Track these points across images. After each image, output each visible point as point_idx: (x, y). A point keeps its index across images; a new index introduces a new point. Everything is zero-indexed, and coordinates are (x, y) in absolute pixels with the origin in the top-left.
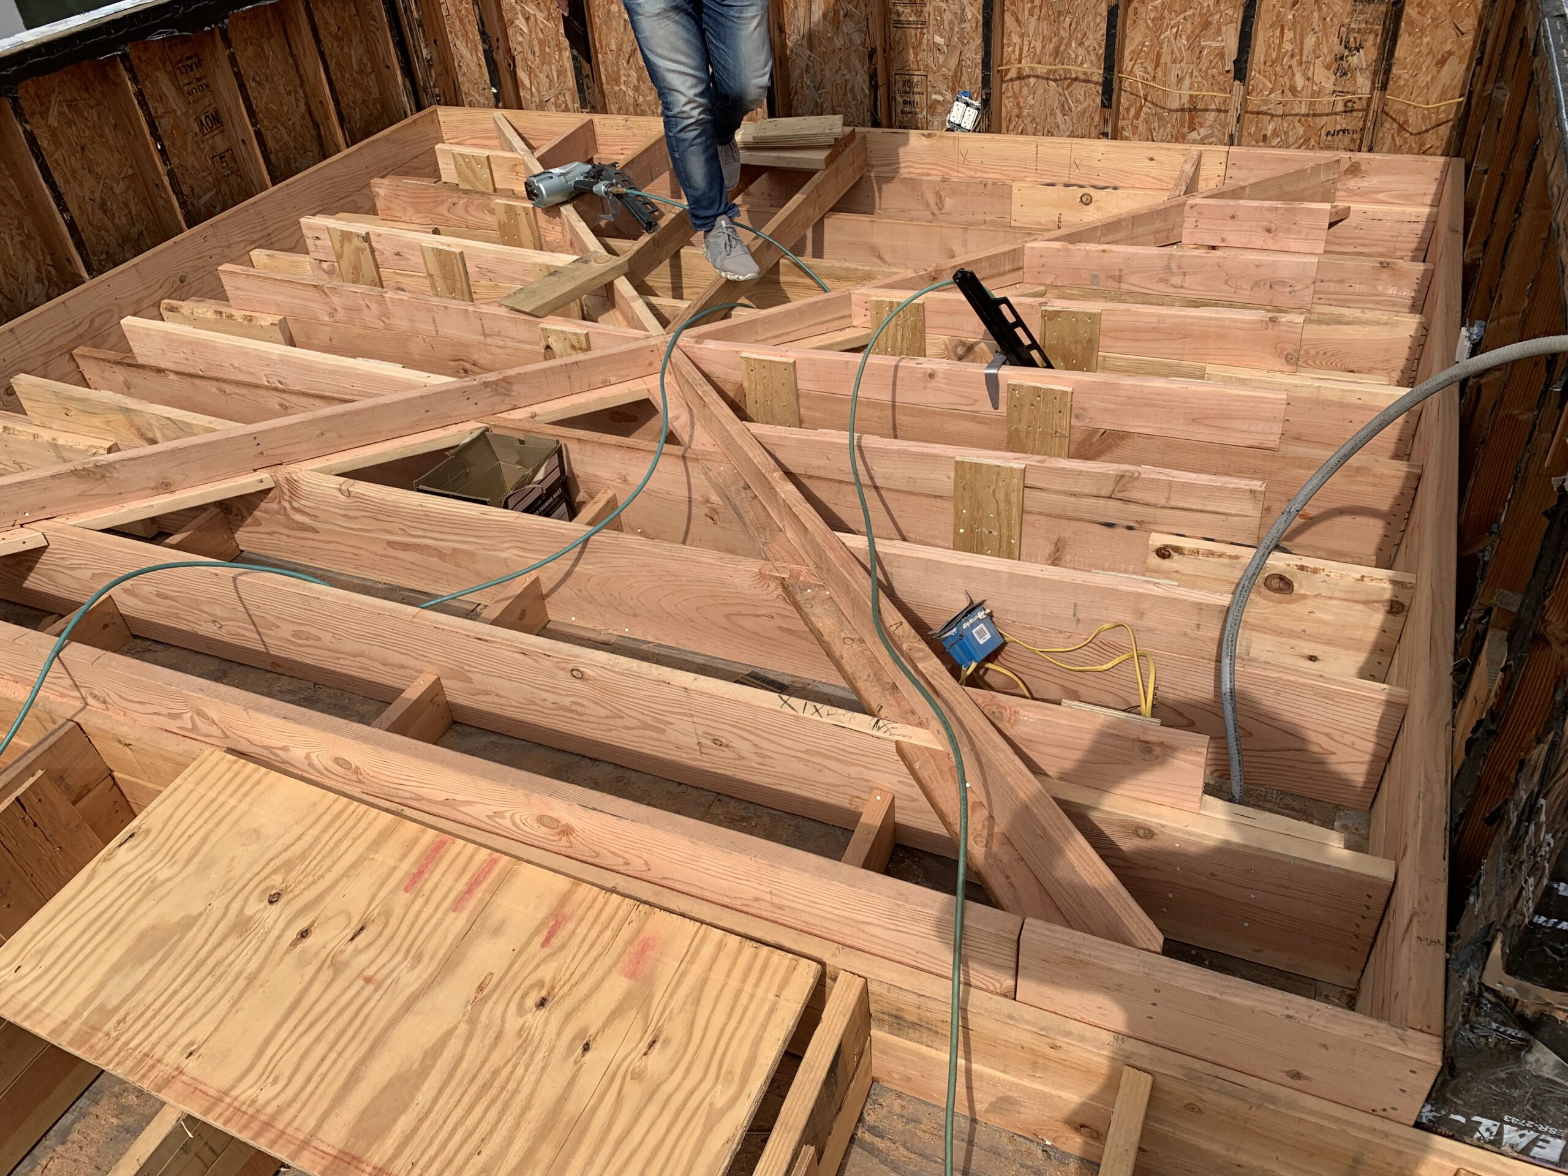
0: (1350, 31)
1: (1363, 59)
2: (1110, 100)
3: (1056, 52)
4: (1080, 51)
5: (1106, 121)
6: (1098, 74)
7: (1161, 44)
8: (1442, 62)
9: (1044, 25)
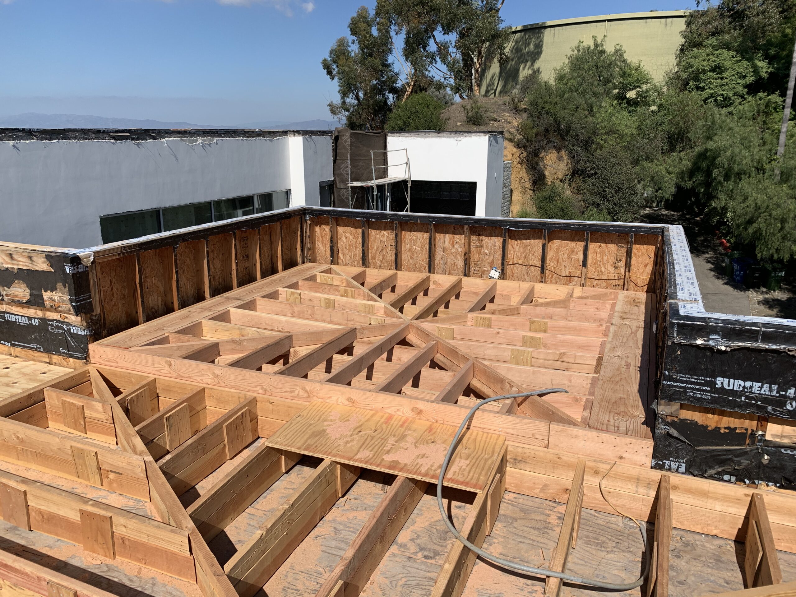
0: (617, 255)
1: (622, 264)
2: (543, 271)
3: (525, 257)
4: (533, 257)
5: (542, 278)
6: (539, 264)
7: (559, 256)
8: (646, 266)
9: (521, 249)
